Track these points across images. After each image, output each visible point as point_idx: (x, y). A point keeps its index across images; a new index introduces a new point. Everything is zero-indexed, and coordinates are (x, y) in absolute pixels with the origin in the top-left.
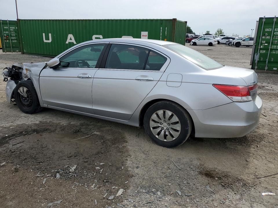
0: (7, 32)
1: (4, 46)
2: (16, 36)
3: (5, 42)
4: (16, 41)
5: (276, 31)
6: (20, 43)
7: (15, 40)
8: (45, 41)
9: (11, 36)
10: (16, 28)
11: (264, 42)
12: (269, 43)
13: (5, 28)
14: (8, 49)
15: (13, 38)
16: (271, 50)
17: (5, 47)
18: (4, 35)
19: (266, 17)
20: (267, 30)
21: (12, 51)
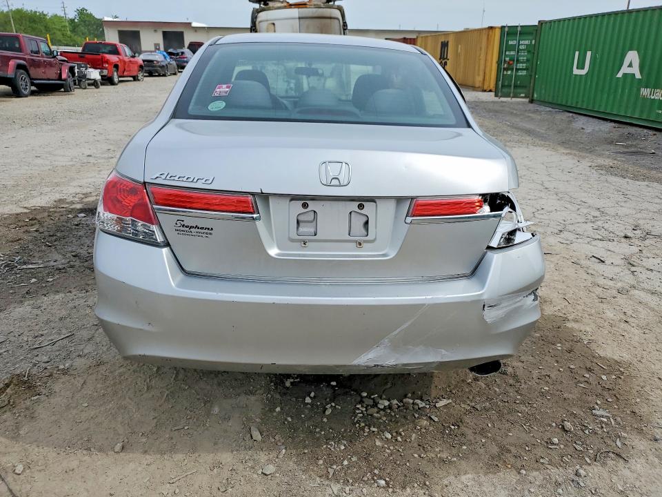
0: (512, 53)
1: (501, 82)
2: (528, 60)
3: (503, 74)
4: (524, 73)
6: (531, 76)
7: (524, 69)
8: (576, 72)
9: (518, 61)
10: (531, 42)
13: (511, 43)
14: (505, 90)
15: (520, 66)
17: (500, 86)
18: (505, 60)
21: (511, 95)
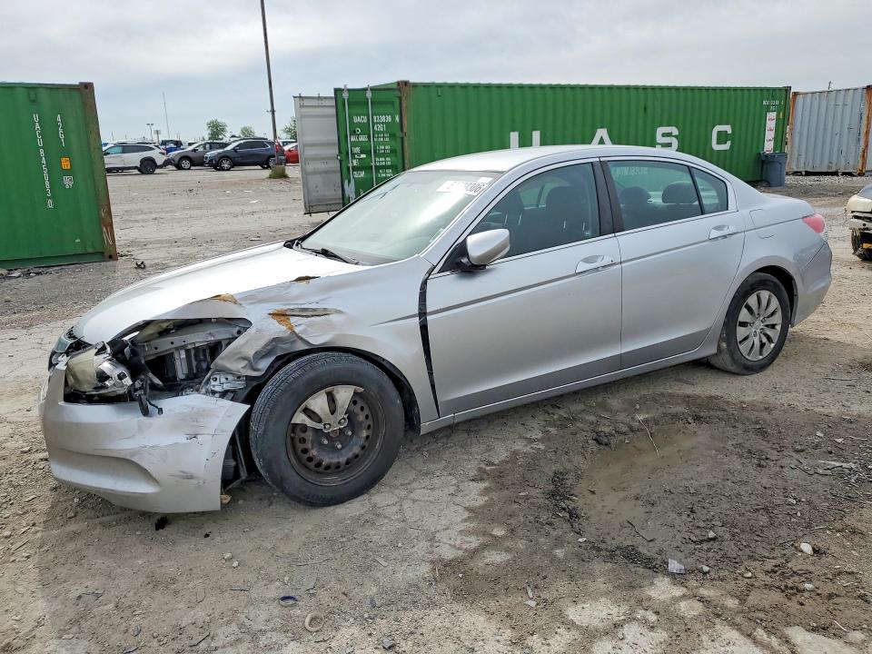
5: (377, 123)
11: (357, 150)
12: (368, 153)
16: (378, 168)
19: (349, 87)
20: (357, 120)
